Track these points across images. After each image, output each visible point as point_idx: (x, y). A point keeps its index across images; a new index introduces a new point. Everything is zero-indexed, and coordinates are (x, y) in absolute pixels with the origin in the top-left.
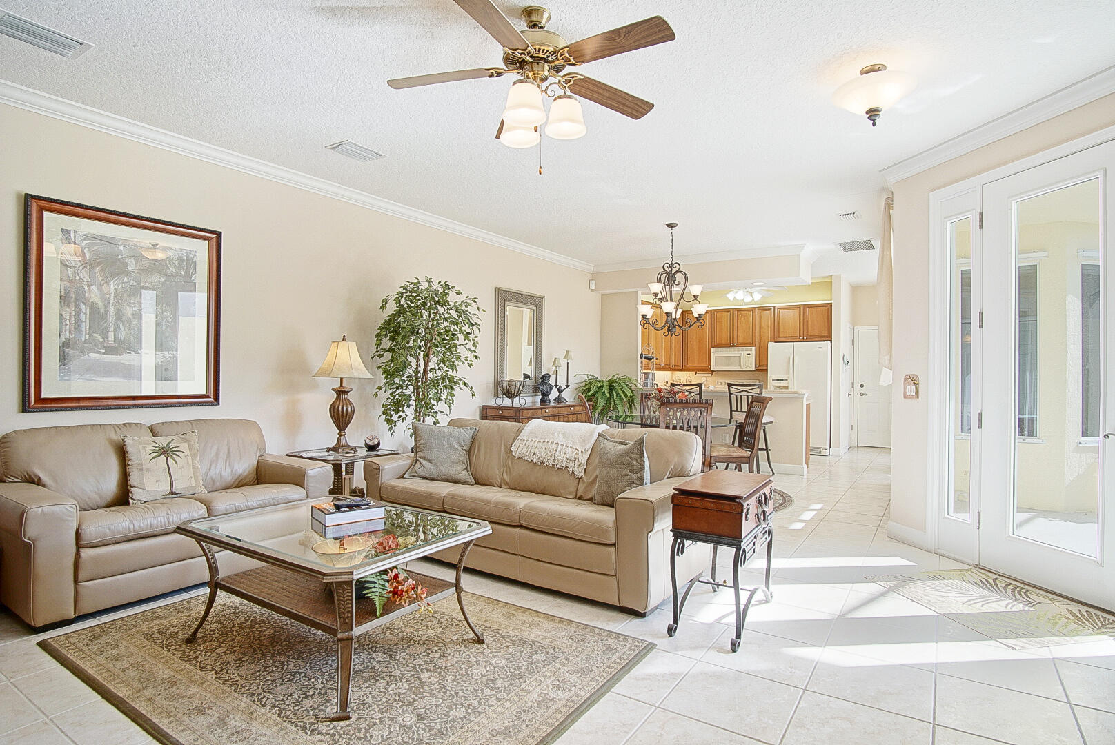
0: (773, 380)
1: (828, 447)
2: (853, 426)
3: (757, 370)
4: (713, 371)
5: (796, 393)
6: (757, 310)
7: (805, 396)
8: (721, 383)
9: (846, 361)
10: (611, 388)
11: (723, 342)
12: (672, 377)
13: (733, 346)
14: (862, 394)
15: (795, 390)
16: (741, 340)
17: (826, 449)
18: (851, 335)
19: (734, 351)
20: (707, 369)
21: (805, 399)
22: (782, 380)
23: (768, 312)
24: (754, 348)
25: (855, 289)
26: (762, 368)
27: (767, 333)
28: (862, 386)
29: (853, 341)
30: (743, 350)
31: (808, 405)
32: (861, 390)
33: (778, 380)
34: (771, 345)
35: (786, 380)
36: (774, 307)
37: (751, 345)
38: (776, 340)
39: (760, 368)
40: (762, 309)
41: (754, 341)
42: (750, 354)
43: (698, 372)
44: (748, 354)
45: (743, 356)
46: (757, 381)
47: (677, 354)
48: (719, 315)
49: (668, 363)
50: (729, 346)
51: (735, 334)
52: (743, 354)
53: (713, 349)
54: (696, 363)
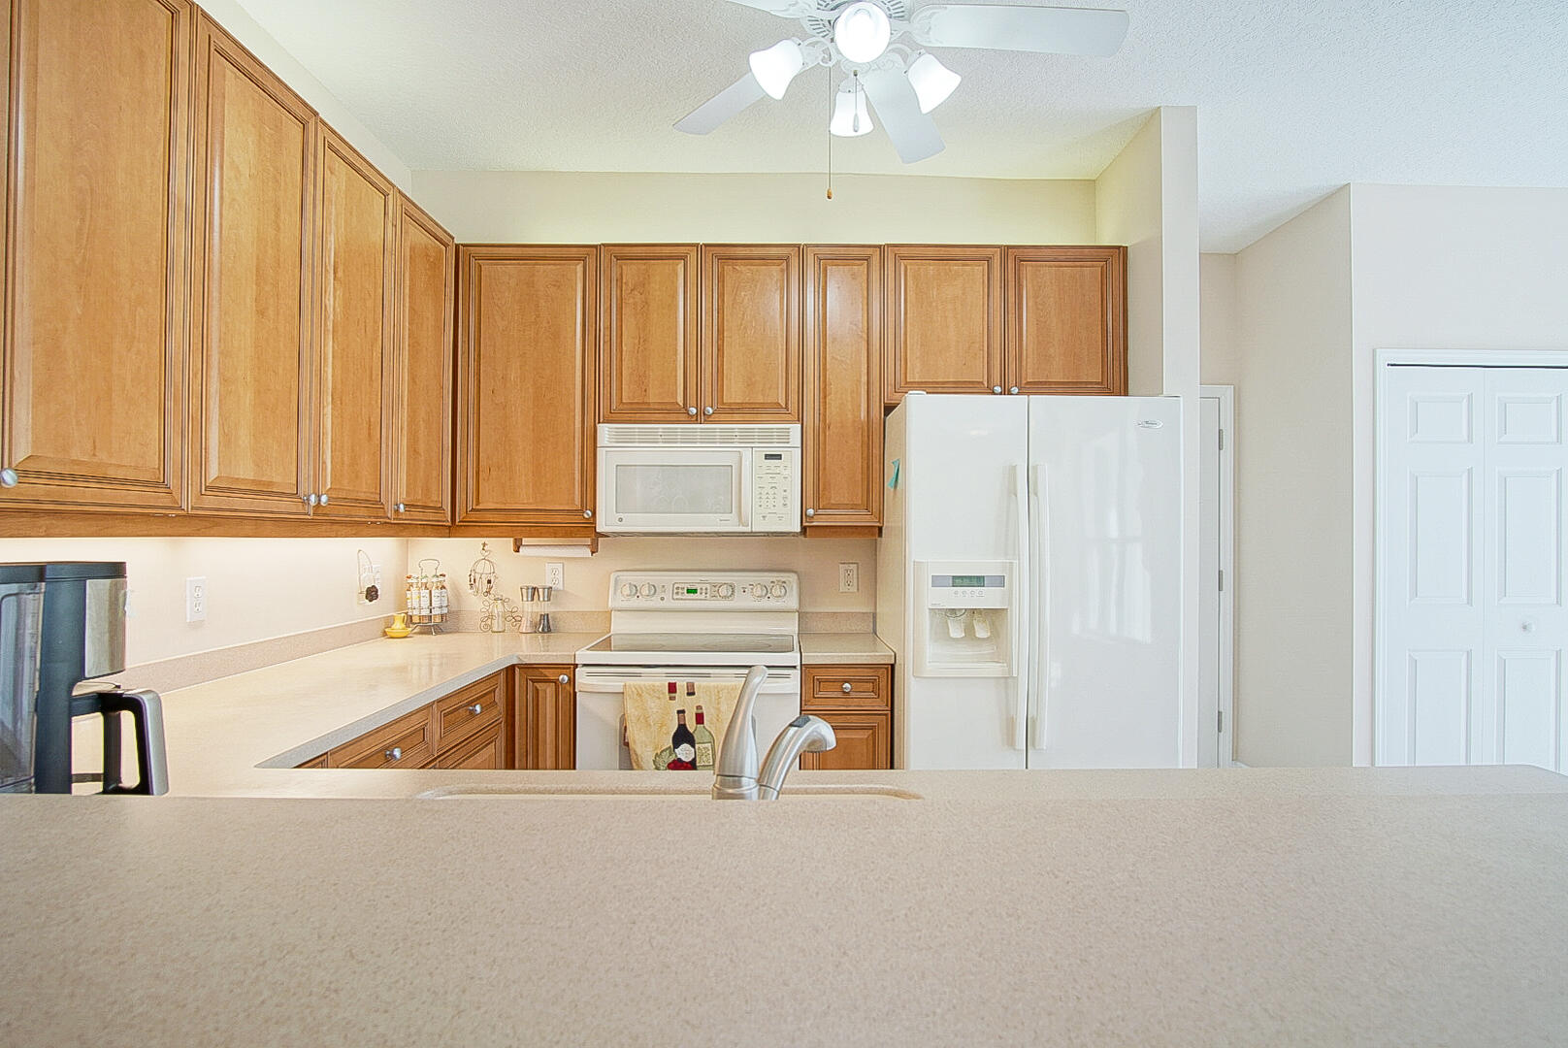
0: (937, 581)
3: (804, 529)
4: (602, 536)
8: (635, 591)
11: (653, 398)
12: (405, 563)
13: (701, 417)
16: (734, 394)
19: (708, 439)
20: (580, 527)
22: (978, 581)
23: (856, 271)
24: (793, 430)
26: (828, 523)
30: (746, 438)
33: (959, 581)
35: (1000, 581)
36: (880, 248)
37: (779, 414)
39: (819, 520)
40: (827, 255)
41: (794, 397)
42: (779, 457)
43: (525, 541)
44: (768, 457)
45: (746, 463)
46: (792, 578)
47: (422, 447)
48: (631, 271)
49: (364, 490)
50: (683, 417)
51: (707, 364)
52: (747, 454)
53: (605, 431)
54: (524, 498)
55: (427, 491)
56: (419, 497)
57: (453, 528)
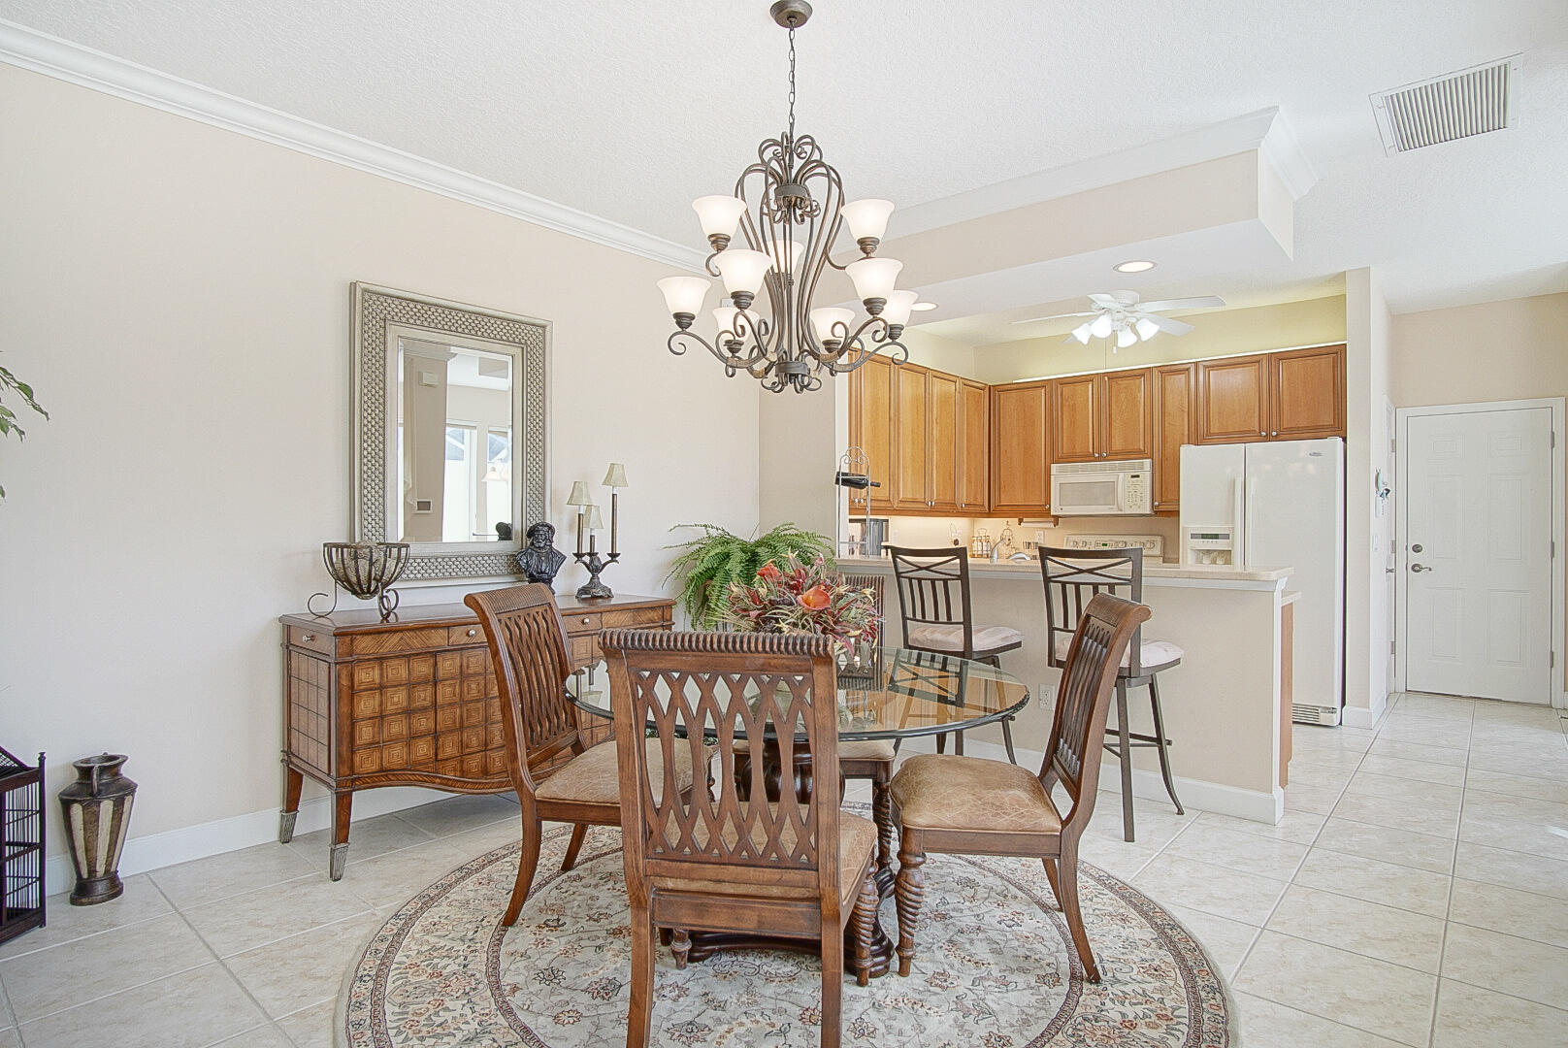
0: (1193, 536)
1: (1337, 705)
2: (1394, 644)
3: (1155, 513)
4: (1057, 518)
5: (1251, 578)
6: (1155, 372)
7: (1280, 586)
8: (1076, 544)
9: (1382, 489)
10: (753, 560)
11: (1078, 450)
13: (1100, 459)
14: (1416, 568)
15: (1250, 570)
16: (1117, 444)
17: (1333, 710)
18: (1390, 428)
19: (1103, 469)
20: (1044, 513)
21: (1277, 595)
22: (1216, 536)
23: (1182, 377)
24: (1147, 462)
25: (1399, 319)
26: (1166, 510)
27: (1179, 423)
28: (1417, 549)
29: (1394, 442)
30: (1122, 469)
31: (1287, 612)
32: (1415, 559)
33: (1204, 536)
34: (1189, 454)
35: (1227, 537)
36: (1196, 363)
37: (1140, 454)
38: (1198, 438)
39: (1162, 508)
40: (1168, 371)
41: (1148, 445)
42: (1138, 476)
43: (1025, 520)
44: (1133, 477)
45: (1120, 479)
46: (1159, 539)
47: (973, 480)
48: (1067, 390)
49: (948, 499)
50: (1092, 458)
51: (1104, 432)
52: (1121, 475)
53: (1054, 467)
54: (1019, 499)
55: (976, 499)
56: (972, 501)
57: (989, 514)
